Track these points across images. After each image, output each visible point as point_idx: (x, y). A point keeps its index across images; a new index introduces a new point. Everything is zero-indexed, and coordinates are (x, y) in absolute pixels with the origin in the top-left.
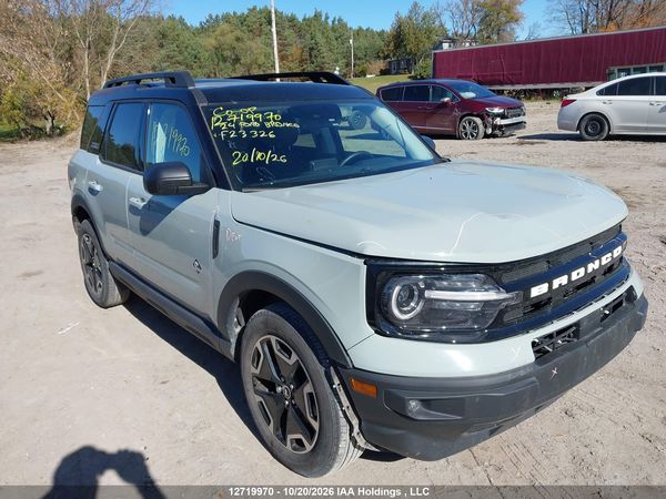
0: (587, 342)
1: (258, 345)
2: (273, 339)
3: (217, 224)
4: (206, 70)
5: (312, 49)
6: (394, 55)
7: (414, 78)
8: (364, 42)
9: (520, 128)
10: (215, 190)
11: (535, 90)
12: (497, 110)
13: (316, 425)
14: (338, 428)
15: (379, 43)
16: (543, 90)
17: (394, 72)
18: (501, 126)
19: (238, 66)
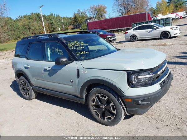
0: (167, 83)
1: (94, 97)
2: (99, 95)
3: (78, 70)
4: (21, 32)
5: (51, 24)
6: (75, 24)
7: (81, 30)
8: (66, 21)
9: (115, 40)
10: (74, 62)
11: (115, 30)
12: (109, 36)
13: (115, 112)
14: (122, 111)
15: (70, 21)
16: (116, 30)
17: (75, 28)
18: (111, 40)
19: (30, 30)
